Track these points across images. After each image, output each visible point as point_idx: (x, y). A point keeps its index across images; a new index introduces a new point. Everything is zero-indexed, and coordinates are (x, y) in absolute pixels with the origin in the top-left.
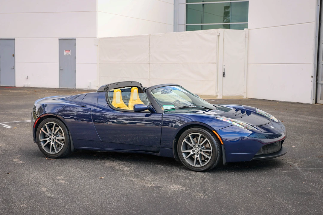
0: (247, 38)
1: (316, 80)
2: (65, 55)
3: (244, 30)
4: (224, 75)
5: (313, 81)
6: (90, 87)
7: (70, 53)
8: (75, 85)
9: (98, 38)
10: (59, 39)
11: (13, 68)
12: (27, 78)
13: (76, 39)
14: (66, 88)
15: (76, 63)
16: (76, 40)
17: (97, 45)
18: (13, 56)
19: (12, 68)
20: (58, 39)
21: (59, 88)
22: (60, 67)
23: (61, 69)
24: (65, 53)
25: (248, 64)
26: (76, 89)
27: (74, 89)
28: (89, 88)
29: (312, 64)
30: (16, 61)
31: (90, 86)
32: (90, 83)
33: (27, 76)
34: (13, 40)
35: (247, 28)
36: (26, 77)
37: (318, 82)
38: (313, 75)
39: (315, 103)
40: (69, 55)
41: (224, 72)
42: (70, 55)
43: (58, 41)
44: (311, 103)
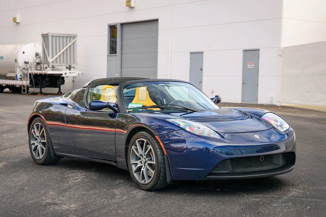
2: (248, 67)
6: (272, 103)
7: (253, 65)
8: (257, 100)
9: (282, 48)
10: (244, 51)
11: (201, 82)
12: (213, 92)
13: (259, 50)
14: (248, 103)
17: (281, 56)
18: (201, 69)
19: (199, 82)
20: (242, 50)
21: (241, 103)
22: (243, 80)
23: (244, 83)
24: (248, 65)
26: (257, 104)
27: (255, 104)
28: (270, 104)
30: (203, 75)
31: (272, 101)
32: (272, 98)
33: (213, 91)
34: (202, 54)
36: (211, 91)
40: (252, 67)
42: (253, 67)
43: (242, 53)
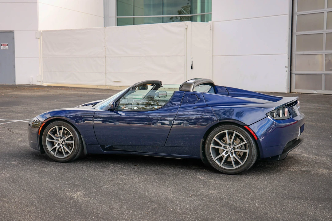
0: (212, 31)
1: (290, 70)
2: (1, 49)
3: (208, 22)
4: (192, 67)
5: (287, 71)
7: (7, 47)
8: (15, 81)
9: (40, 31)
14: (4, 84)
15: (16, 57)
16: (15, 32)
17: (39, 38)
24: (2, 47)
25: (212, 56)
26: (15, 85)
27: (13, 85)
28: (31, 84)
29: (286, 55)
31: (32, 82)
32: (32, 78)
35: (211, 20)
37: (291, 71)
38: (287, 65)
39: (289, 92)
40: (6, 49)
41: (192, 64)
42: (8, 49)
44: (286, 92)
